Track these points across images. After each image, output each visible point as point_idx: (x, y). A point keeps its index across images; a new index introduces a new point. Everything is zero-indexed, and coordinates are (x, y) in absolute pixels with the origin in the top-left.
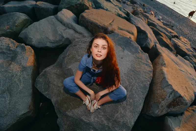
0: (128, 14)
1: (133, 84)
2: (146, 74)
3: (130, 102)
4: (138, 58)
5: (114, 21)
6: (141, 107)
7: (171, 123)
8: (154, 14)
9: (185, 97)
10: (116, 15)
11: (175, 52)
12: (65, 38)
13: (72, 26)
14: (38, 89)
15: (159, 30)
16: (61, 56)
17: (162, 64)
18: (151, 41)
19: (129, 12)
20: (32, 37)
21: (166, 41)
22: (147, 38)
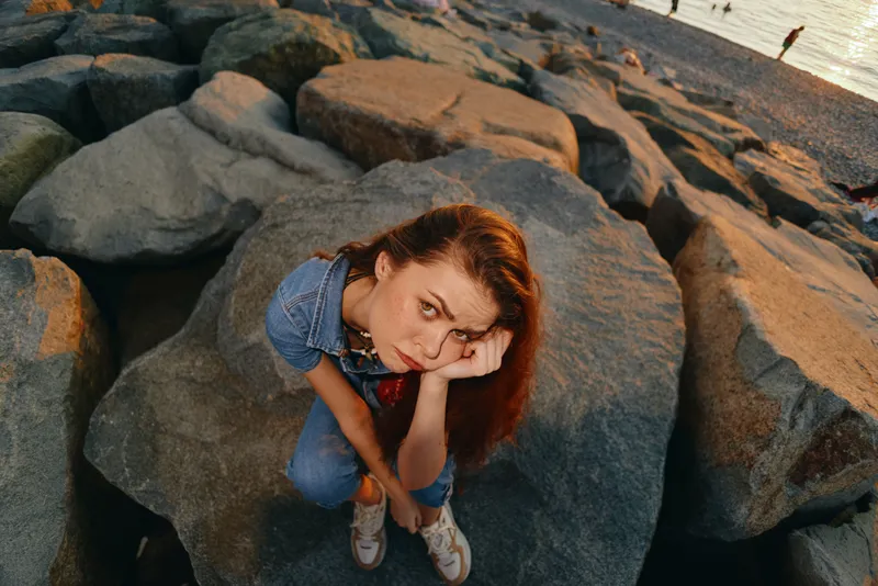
0: (523, 70)
1: (590, 382)
2: (653, 322)
3: (588, 480)
4: (600, 250)
5: (463, 101)
6: (654, 503)
7: (831, 569)
8: (642, 63)
10: (469, 75)
11: (761, 209)
12: (234, 199)
13: (263, 142)
14: (100, 469)
15: (673, 123)
16: (214, 286)
17: (719, 264)
18: (647, 171)
19: (528, 61)
20: (71, 216)
21: (713, 166)
22: (625, 161)
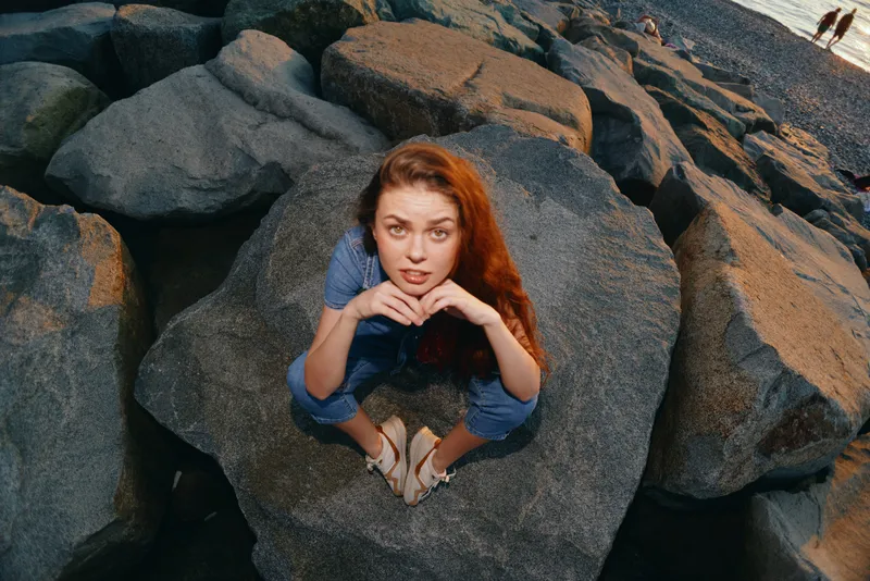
0: (542, 37)
1: (593, 354)
2: (652, 303)
3: (586, 440)
4: (610, 233)
5: (484, 70)
6: (639, 462)
7: (783, 526)
8: (660, 32)
9: (837, 399)
10: (489, 42)
11: (764, 194)
12: (263, 162)
13: (290, 105)
14: (151, 412)
15: (686, 100)
16: (249, 250)
17: (718, 252)
18: (657, 151)
19: (547, 26)
20: (106, 172)
21: (722, 148)
22: (637, 140)
